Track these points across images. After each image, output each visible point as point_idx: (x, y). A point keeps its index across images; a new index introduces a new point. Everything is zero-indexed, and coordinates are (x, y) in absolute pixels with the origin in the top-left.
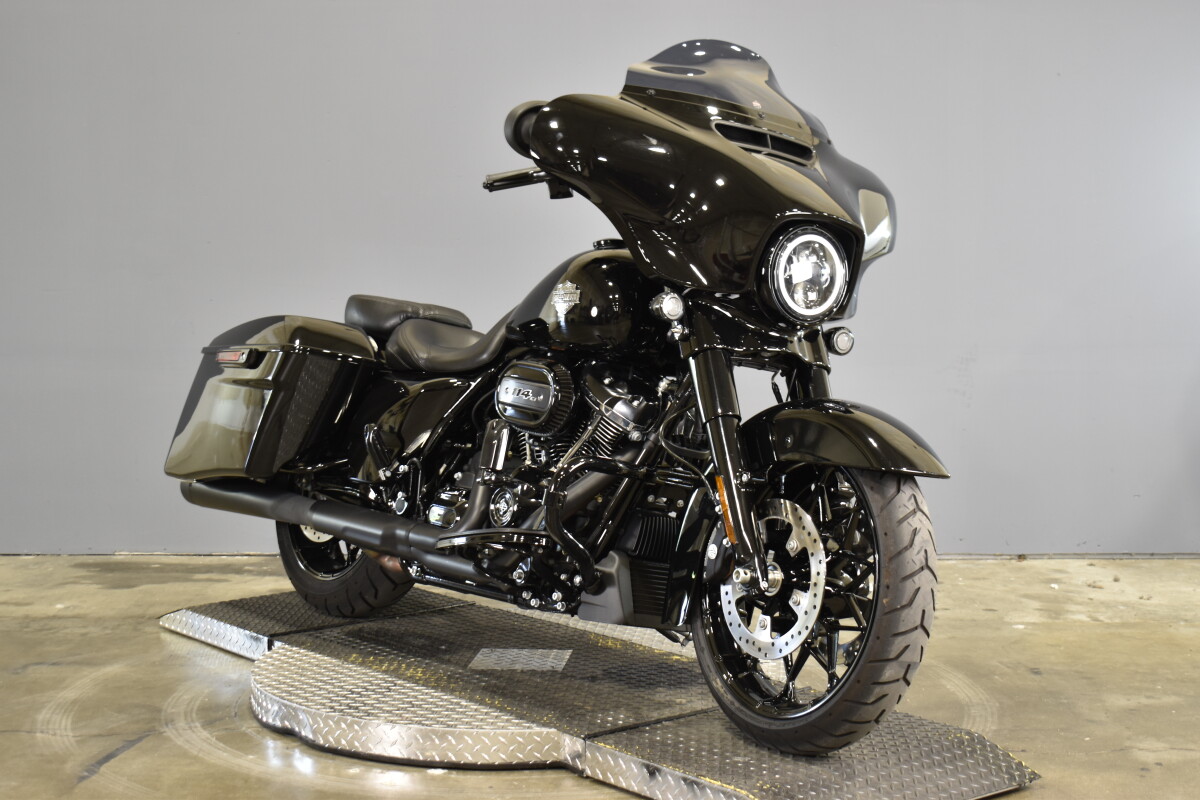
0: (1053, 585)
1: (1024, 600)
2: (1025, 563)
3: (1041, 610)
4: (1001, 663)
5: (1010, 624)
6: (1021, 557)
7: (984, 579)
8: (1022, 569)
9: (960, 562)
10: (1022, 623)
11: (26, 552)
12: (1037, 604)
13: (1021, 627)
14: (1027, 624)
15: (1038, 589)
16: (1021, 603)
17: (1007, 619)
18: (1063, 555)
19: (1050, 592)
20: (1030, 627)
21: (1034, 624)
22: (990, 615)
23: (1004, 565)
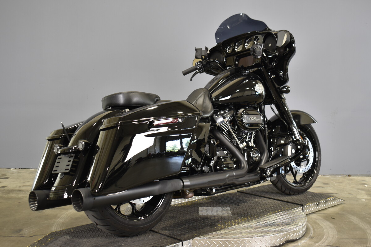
0: (365, 186)
1: (359, 190)
2: (351, 177)
3: (367, 194)
4: (366, 213)
5: (359, 199)
6: (349, 176)
7: (342, 183)
8: (351, 180)
9: (330, 177)
10: (364, 199)
11: (31, 168)
12: (363, 192)
13: (364, 200)
14: (365, 199)
15: (361, 187)
16: (359, 191)
17: (358, 197)
18: (362, 175)
19: (365, 188)
20: (367, 200)
21: (367, 199)
22: (351, 196)
23: (345, 178)
